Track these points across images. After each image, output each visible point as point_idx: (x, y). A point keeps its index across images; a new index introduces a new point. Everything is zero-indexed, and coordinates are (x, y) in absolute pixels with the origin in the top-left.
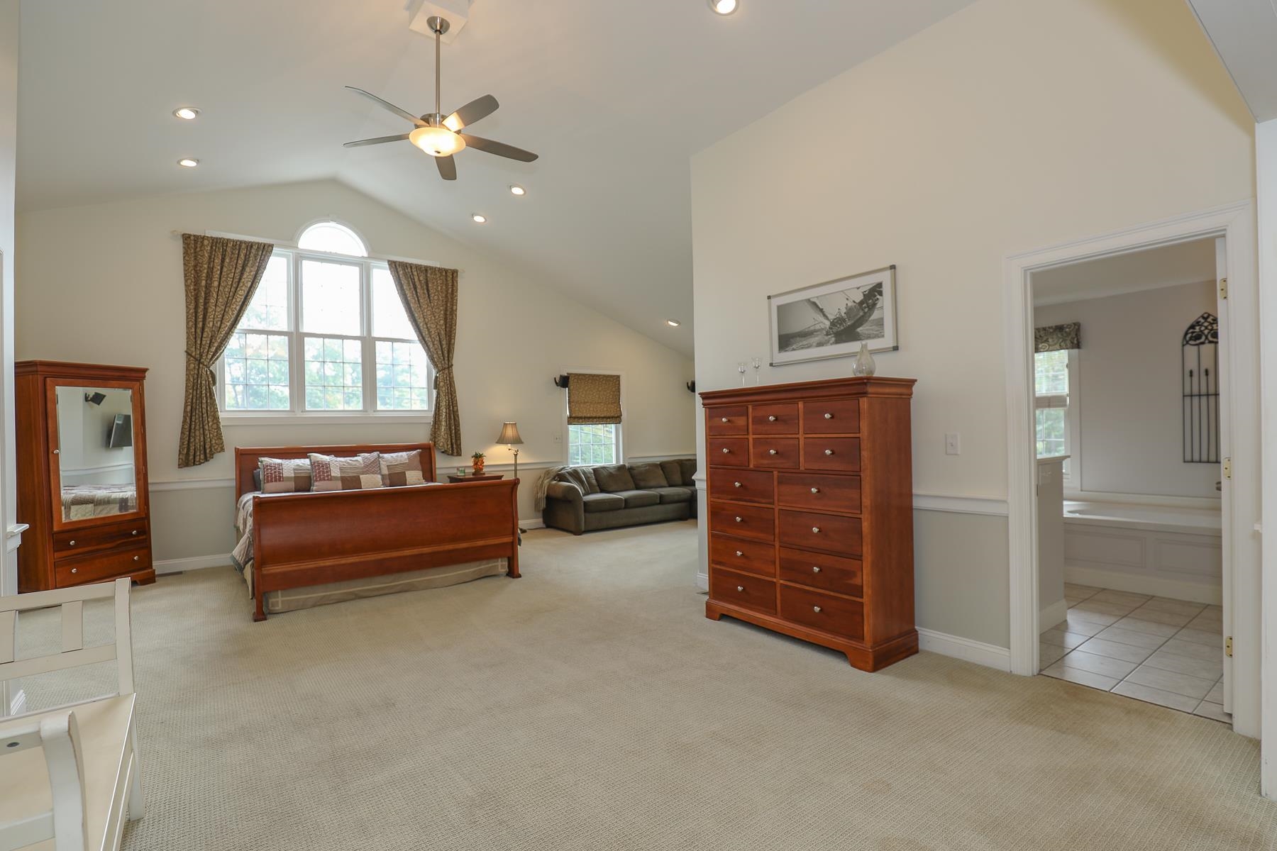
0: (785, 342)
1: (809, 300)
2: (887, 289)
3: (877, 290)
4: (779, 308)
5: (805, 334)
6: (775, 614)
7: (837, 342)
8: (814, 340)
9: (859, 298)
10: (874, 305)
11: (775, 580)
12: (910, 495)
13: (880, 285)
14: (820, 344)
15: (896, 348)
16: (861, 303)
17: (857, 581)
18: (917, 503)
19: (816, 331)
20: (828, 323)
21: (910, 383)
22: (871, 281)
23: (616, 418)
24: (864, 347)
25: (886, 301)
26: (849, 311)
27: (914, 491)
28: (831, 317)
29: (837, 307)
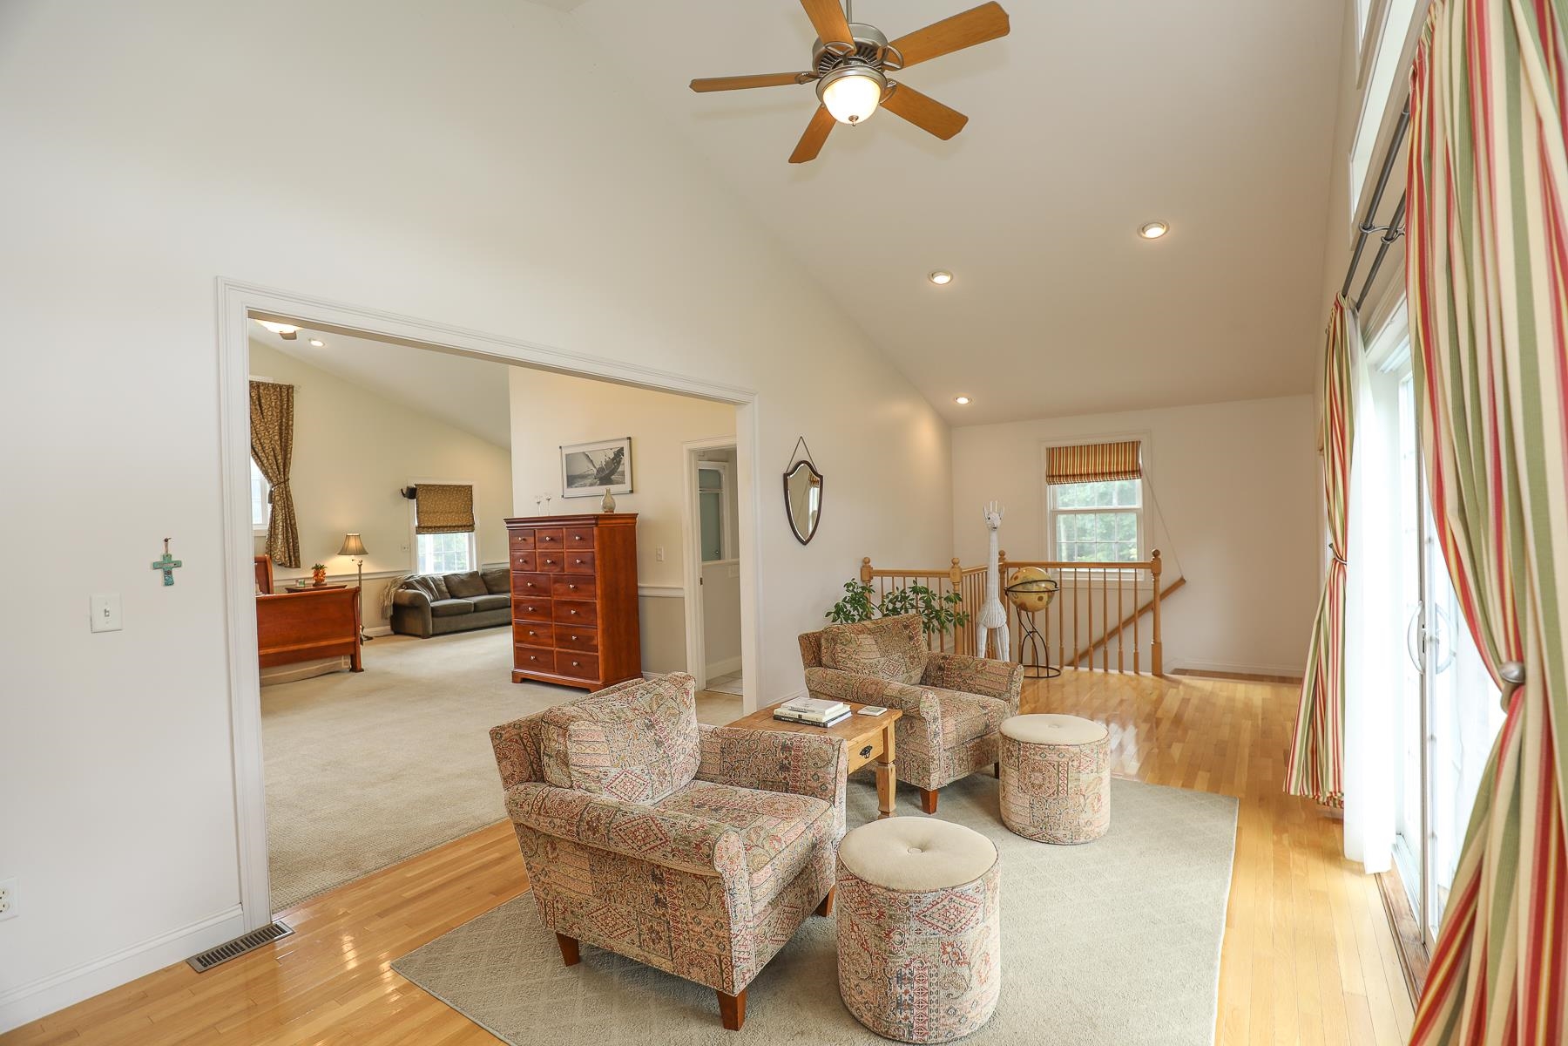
0: (572, 480)
1: (584, 453)
2: (626, 452)
3: (620, 452)
4: (567, 455)
5: (583, 477)
6: (554, 673)
7: (601, 484)
8: (588, 481)
9: (612, 456)
10: (620, 461)
11: (553, 649)
12: (637, 588)
13: (622, 449)
14: (591, 485)
15: (632, 492)
16: (613, 459)
17: (595, 642)
18: (641, 592)
19: (589, 475)
20: (595, 471)
21: (634, 516)
22: (618, 445)
23: (469, 527)
24: (608, 491)
25: (626, 459)
26: (607, 463)
27: (639, 584)
28: (597, 467)
29: (600, 460)
